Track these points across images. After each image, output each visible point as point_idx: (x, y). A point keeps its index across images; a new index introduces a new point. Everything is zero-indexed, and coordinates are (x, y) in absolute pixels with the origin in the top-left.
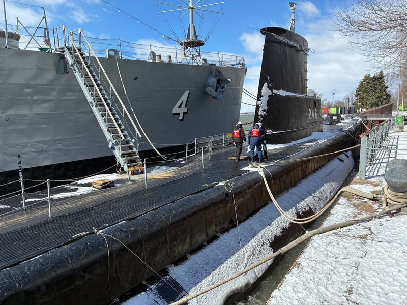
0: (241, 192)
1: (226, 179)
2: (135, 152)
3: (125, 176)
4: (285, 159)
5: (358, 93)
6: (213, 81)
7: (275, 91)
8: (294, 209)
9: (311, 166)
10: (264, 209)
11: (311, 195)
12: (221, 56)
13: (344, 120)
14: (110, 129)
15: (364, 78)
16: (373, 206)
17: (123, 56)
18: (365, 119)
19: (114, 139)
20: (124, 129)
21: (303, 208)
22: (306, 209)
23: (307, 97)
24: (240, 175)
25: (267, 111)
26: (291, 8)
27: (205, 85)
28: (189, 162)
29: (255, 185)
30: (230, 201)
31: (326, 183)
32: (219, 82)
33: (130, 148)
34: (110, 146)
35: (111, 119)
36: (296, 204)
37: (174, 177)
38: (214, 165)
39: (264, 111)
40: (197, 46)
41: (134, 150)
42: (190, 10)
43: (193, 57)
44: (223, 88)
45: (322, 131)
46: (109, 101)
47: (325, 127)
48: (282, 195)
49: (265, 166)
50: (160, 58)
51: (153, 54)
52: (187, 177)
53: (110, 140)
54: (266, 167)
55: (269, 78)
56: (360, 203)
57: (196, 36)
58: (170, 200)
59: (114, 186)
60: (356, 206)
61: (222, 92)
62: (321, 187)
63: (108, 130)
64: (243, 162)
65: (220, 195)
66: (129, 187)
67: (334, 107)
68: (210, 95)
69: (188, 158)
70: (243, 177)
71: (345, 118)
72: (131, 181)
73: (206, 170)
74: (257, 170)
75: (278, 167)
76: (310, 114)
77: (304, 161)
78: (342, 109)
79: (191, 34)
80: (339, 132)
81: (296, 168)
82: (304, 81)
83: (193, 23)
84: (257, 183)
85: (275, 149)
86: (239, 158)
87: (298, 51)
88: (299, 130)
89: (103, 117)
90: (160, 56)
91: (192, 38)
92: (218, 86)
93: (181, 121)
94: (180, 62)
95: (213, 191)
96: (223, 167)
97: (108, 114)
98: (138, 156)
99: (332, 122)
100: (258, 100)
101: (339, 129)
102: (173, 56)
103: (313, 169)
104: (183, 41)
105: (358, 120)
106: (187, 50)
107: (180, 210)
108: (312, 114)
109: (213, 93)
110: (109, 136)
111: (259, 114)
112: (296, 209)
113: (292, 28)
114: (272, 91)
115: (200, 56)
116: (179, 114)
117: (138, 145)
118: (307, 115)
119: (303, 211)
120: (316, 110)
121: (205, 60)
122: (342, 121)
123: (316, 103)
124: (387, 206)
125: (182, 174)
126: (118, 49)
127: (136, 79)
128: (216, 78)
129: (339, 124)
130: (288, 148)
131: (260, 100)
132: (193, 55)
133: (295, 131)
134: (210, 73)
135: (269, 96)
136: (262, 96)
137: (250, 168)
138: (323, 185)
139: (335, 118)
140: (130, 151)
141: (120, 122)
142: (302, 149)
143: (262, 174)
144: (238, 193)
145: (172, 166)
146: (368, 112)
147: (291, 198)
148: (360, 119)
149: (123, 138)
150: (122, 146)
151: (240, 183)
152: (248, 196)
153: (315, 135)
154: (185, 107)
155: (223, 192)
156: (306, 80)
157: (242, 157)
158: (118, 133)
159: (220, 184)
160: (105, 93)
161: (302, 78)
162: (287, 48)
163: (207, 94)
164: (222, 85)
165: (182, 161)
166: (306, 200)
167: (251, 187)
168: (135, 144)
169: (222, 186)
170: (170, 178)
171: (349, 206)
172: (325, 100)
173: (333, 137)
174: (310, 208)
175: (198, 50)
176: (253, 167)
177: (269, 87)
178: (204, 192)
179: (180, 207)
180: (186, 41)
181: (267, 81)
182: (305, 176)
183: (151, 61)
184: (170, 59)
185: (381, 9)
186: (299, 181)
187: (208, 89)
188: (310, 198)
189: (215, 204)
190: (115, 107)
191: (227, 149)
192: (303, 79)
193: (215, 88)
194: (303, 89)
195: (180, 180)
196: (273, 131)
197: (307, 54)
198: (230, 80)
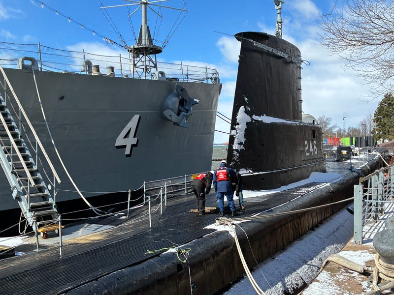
0: (201, 263)
1: (180, 244)
2: (51, 205)
3: (32, 240)
4: (268, 212)
5: (378, 118)
6: (173, 101)
7: (255, 117)
8: (280, 284)
9: (307, 222)
10: (237, 285)
11: (306, 263)
12: (185, 68)
13: (356, 155)
14: (15, 170)
15: (383, 97)
16: (363, 283)
17: (43, 67)
18: (386, 154)
19: (21, 186)
20: (37, 171)
21: (294, 283)
22: (298, 285)
23: (302, 124)
24: (202, 237)
25: (245, 144)
26: (276, 7)
27: (163, 107)
28: (132, 217)
29: (222, 251)
30: (184, 276)
31: (329, 245)
32: (182, 102)
33: (45, 198)
34: (14, 195)
35: (17, 156)
36: (283, 277)
37: (105, 241)
38: (167, 221)
39: (240, 144)
40: (151, 53)
41: (50, 202)
42: (143, 6)
43: (146, 69)
44: (187, 111)
45: (324, 171)
46: (17, 131)
47: (330, 165)
48: (265, 264)
49: (239, 222)
50: (98, 70)
51: (88, 63)
52: (125, 241)
53: (15, 187)
54: (239, 224)
55: (246, 99)
56: (347, 278)
57: (150, 41)
58: (91, 276)
59: (14, 255)
60: (339, 284)
61: (187, 117)
62: (321, 251)
63: (13, 173)
64: (210, 216)
65: (168, 268)
66: (37, 256)
67: (346, 136)
68: (170, 120)
69: (131, 211)
70: (206, 239)
71: (358, 153)
72: (40, 247)
73: (155, 229)
74: (227, 228)
75: (258, 224)
76: (307, 148)
77: (297, 214)
78: (357, 139)
79: (143, 38)
80: (349, 172)
81: (284, 225)
82: (297, 102)
83: (146, 23)
84: (226, 247)
85: (257, 197)
86: (204, 211)
87: (287, 63)
88: (291, 170)
89: (6, 153)
90: (97, 67)
91: (145, 42)
92: (182, 109)
93: (127, 156)
94: (127, 76)
95: (158, 261)
96: (179, 224)
97: (14, 149)
98: (55, 210)
99: (340, 159)
100: (232, 128)
101: (349, 168)
102: (117, 67)
103: (310, 226)
104: (132, 47)
105: (376, 155)
106: (138, 59)
107: (106, 291)
108: (310, 148)
109: (175, 118)
110: (13, 181)
111: (234, 148)
112: (284, 285)
113: (277, 33)
114: (251, 116)
115: (156, 67)
116: (125, 147)
117: (55, 194)
118: (301, 149)
119: (293, 288)
120: (315, 142)
121: (162, 73)
122: (355, 157)
123: (315, 132)
124: (378, 283)
125: (118, 236)
126: (36, 57)
127: (62, 98)
128: (179, 97)
129: (349, 161)
130: (276, 195)
131: (235, 129)
132: (146, 66)
133: (286, 172)
134: (170, 91)
135: (248, 123)
136: (238, 124)
137: (217, 226)
138: (324, 249)
139: (344, 152)
140: (44, 203)
141: (31, 160)
142: (294, 196)
143: (233, 234)
144: (197, 263)
145: (105, 225)
146: (391, 144)
147: (276, 269)
148: (379, 154)
149: (33, 184)
150: (31, 195)
151: (199, 250)
152: (211, 268)
153: (314, 176)
154: (135, 137)
155: (173, 263)
156: (301, 101)
157: (207, 209)
158: (27, 176)
159: (171, 250)
160: (12, 119)
161: (293, 99)
162: (272, 59)
163: (165, 119)
164: (187, 108)
165: (122, 216)
166: (298, 271)
167: (216, 254)
168: (51, 192)
169: (173, 254)
170: (98, 242)
171: (330, 284)
172: (335, 127)
173: (339, 180)
174: (304, 283)
175: (154, 60)
176: (222, 224)
177: (246, 112)
178: (145, 263)
179: (106, 287)
180: (136, 46)
181: (244, 103)
182: (299, 236)
183: (85, 73)
184: (113, 71)
185: (378, 16)
186: (290, 243)
187: (167, 113)
188: (305, 267)
189: (160, 281)
190: (25, 139)
191: (191, 197)
192: (295, 101)
193: (177, 111)
194: (296, 113)
195: (112, 246)
196: (255, 172)
197: (300, 68)
198: (198, 101)
